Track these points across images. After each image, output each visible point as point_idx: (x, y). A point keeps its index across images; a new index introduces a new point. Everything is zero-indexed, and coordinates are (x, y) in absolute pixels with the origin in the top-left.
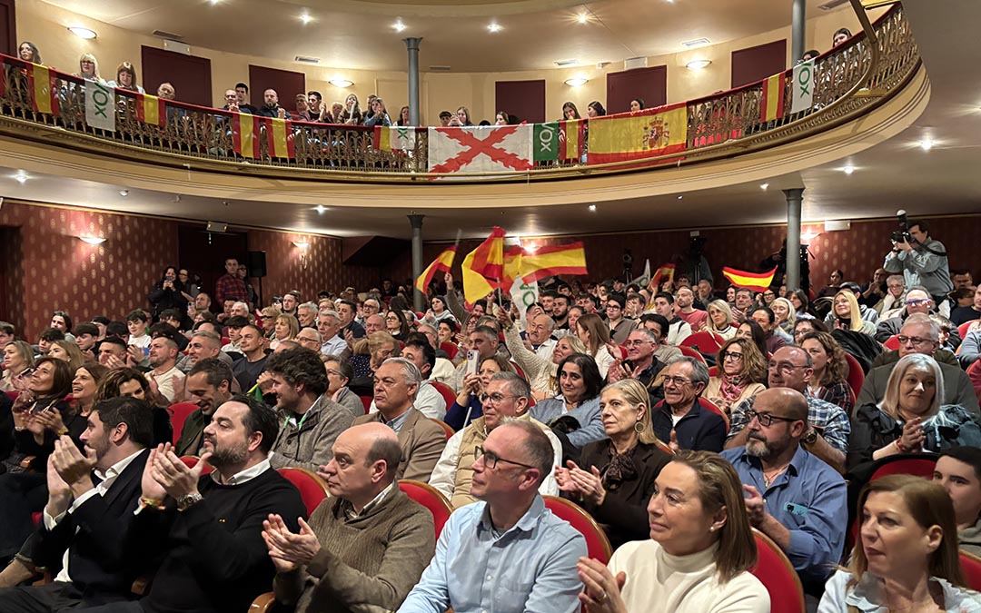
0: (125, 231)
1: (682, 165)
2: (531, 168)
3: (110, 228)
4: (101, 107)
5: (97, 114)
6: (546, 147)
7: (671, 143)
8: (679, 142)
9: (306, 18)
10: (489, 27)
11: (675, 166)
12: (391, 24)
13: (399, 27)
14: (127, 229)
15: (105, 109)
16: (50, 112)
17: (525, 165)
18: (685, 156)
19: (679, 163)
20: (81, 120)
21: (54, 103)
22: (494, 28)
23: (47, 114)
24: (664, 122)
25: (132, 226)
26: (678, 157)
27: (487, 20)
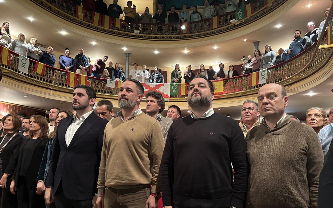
0: (16, 112)
1: (222, 99)
2: (169, 97)
3: (11, 110)
4: (24, 65)
5: (22, 67)
6: (174, 91)
7: (218, 92)
8: (221, 91)
9: (94, 43)
10: (155, 52)
11: (220, 99)
12: (122, 48)
13: (125, 49)
14: (17, 111)
15: (25, 66)
16: (7, 64)
17: (167, 96)
18: (223, 96)
19: (221, 98)
20: (17, 68)
21: (8, 61)
22: (156, 52)
23: (5, 65)
24: (215, 85)
25: (19, 110)
26: (221, 96)
27: (154, 49)
